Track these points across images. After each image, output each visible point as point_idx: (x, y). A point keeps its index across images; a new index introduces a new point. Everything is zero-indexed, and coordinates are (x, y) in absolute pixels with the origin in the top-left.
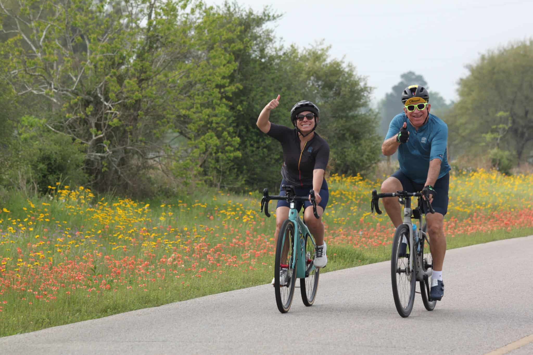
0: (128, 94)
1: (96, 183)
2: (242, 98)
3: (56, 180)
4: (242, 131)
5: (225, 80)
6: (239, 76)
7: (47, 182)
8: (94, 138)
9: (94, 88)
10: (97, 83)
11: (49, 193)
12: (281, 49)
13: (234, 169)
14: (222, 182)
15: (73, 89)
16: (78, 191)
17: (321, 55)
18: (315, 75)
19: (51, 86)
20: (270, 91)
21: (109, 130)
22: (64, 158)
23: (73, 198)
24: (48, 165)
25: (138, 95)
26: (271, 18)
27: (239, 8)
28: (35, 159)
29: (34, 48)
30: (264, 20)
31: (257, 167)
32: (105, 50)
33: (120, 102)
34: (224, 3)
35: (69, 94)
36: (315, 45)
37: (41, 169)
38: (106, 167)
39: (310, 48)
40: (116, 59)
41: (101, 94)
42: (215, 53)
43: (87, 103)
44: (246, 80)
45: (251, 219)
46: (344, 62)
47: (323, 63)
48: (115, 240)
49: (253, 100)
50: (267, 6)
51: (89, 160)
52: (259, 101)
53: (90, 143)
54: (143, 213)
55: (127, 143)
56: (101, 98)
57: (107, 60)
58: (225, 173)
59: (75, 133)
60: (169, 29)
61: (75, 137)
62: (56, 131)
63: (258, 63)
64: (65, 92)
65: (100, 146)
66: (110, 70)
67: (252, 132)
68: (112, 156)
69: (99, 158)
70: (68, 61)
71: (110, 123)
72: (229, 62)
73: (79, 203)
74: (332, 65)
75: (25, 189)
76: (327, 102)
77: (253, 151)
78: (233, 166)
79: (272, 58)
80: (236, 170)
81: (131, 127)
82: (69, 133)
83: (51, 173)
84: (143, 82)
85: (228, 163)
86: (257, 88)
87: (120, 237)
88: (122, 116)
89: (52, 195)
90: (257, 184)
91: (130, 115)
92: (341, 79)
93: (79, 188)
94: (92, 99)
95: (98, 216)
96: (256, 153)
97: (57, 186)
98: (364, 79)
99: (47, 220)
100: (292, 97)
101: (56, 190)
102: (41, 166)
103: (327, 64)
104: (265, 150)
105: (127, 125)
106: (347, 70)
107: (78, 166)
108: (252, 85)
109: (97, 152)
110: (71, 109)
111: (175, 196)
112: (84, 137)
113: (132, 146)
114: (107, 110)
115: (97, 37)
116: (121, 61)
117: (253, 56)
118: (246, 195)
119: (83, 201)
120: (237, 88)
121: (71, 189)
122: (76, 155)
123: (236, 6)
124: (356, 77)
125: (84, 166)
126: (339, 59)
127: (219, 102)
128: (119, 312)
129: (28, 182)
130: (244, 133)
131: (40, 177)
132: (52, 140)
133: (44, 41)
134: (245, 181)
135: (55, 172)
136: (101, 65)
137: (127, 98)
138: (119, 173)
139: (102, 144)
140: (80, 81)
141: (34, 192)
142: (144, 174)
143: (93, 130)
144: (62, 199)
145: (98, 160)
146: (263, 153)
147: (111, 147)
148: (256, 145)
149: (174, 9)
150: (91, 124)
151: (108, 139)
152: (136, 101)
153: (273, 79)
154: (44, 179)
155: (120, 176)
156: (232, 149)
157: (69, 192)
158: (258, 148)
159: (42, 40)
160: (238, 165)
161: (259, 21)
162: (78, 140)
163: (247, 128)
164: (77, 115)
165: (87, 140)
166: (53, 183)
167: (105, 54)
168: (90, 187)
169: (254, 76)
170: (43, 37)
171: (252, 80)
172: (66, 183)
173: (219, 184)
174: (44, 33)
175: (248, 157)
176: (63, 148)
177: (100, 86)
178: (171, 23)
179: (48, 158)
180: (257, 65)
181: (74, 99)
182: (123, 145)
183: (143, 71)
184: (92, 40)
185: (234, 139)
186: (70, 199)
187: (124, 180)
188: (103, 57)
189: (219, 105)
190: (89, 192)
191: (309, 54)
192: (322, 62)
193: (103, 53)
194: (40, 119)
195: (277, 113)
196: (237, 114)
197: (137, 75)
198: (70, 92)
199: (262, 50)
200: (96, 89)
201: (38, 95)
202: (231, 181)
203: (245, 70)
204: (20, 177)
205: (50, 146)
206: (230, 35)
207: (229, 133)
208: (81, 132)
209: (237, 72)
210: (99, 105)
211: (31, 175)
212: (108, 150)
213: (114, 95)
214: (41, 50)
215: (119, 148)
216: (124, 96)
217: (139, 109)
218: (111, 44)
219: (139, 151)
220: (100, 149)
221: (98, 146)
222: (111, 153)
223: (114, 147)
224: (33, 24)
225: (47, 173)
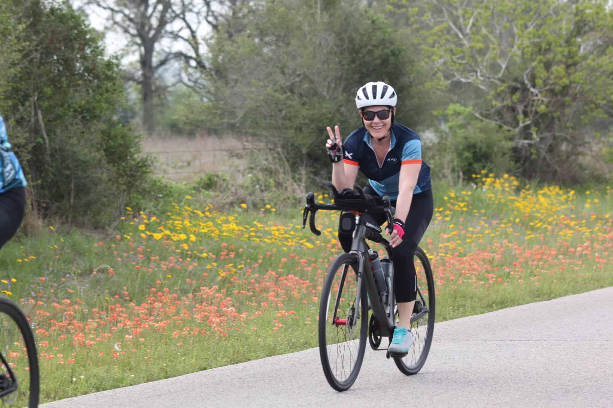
0: (555, 81)
1: (524, 171)
3: (481, 168)
7: (472, 170)
8: (521, 125)
9: (521, 75)
10: (524, 69)
11: (472, 182)
15: (500, 76)
16: (503, 179)
19: (477, 74)
21: (537, 117)
22: (489, 146)
23: (497, 186)
24: (473, 153)
25: (565, 81)
28: (461, 147)
29: (461, 36)
32: (531, 36)
33: (547, 88)
35: (496, 81)
37: (466, 158)
38: (535, 154)
40: (543, 45)
41: (529, 81)
43: (514, 90)
48: (532, 228)
51: (516, 148)
53: (517, 130)
54: (567, 200)
55: (555, 129)
56: (527, 85)
57: (533, 46)
59: (502, 120)
60: (597, 13)
61: (502, 124)
62: (483, 118)
64: (492, 79)
65: (528, 133)
66: (536, 57)
68: (540, 143)
69: (527, 145)
70: (494, 49)
71: (538, 110)
73: (503, 190)
75: (450, 178)
81: (559, 113)
82: (496, 120)
83: (476, 161)
84: (571, 67)
87: (538, 225)
88: (549, 103)
89: (476, 183)
91: (557, 101)
93: (502, 177)
94: (519, 86)
95: (518, 204)
97: (481, 174)
99: (465, 209)
101: (481, 178)
102: (467, 154)
105: (555, 112)
107: (504, 154)
109: (525, 139)
110: (498, 95)
111: (605, 182)
112: (511, 124)
113: (560, 132)
114: (534, 96)
115: (525, 23)
116: (547, 47)
119: (507, 189)
121: (495, 177)
122: (502, 143)
125: (511, 154)
129: (453, 170)
131: (465, 165)
132: (477, 128)
133: (471, 29)
135: (481, 160)
136: (529, 51)
137: (554, 84)
138: (548, 160)
139: (530, 131)
140: (507, 68)
141: (458, 181)
142: (574, 160)
143: (521, 117)
144: (486, 187)
145: (526, 147)
147: (539, 133)
150: (518, 111)
151: (535, 126)
152: (564, 87)
154: (470, 168)
155: (548, 164)
157: (493, 180)
159: (469, 27)
162: (505, 127)
164: (503, 103)
165: (514, 128)
166: (477, 172)
167: (531, 41)
168: (518, 175)
170: (470, 25)
172: (491, 171)
174: (471, 21)
176: (488, 136)
177: (527, 72)
179: (474, 146)
181: (501, 86)
182: (550, 131)
183: (569, 56)
184: (519, 27)
186: (494, 187)
187: (553, 168)
188: (529, 44)
190: (513, 180)
193: (529, 39)
194: (467, 107)
197: (565, 60)
198: (496, 79)
200: (523, 77)
201: (466, 83)
204: (446, 166)
205: (475, 134)
208: (509, 119)
210: (526, 92)
211: (456, 163)
212: (535, 137)
213: (541, 81)
214: (468, 37)
215: (547, 134)
216: (551, 82)
217: (567, 94)
218: (538, 30)
219: (568, 137)
220: (528, 136)
221: (526, 133)
222: (538, 139)
223: (541, 134)
224: (460, 12)
225: (472, 161)
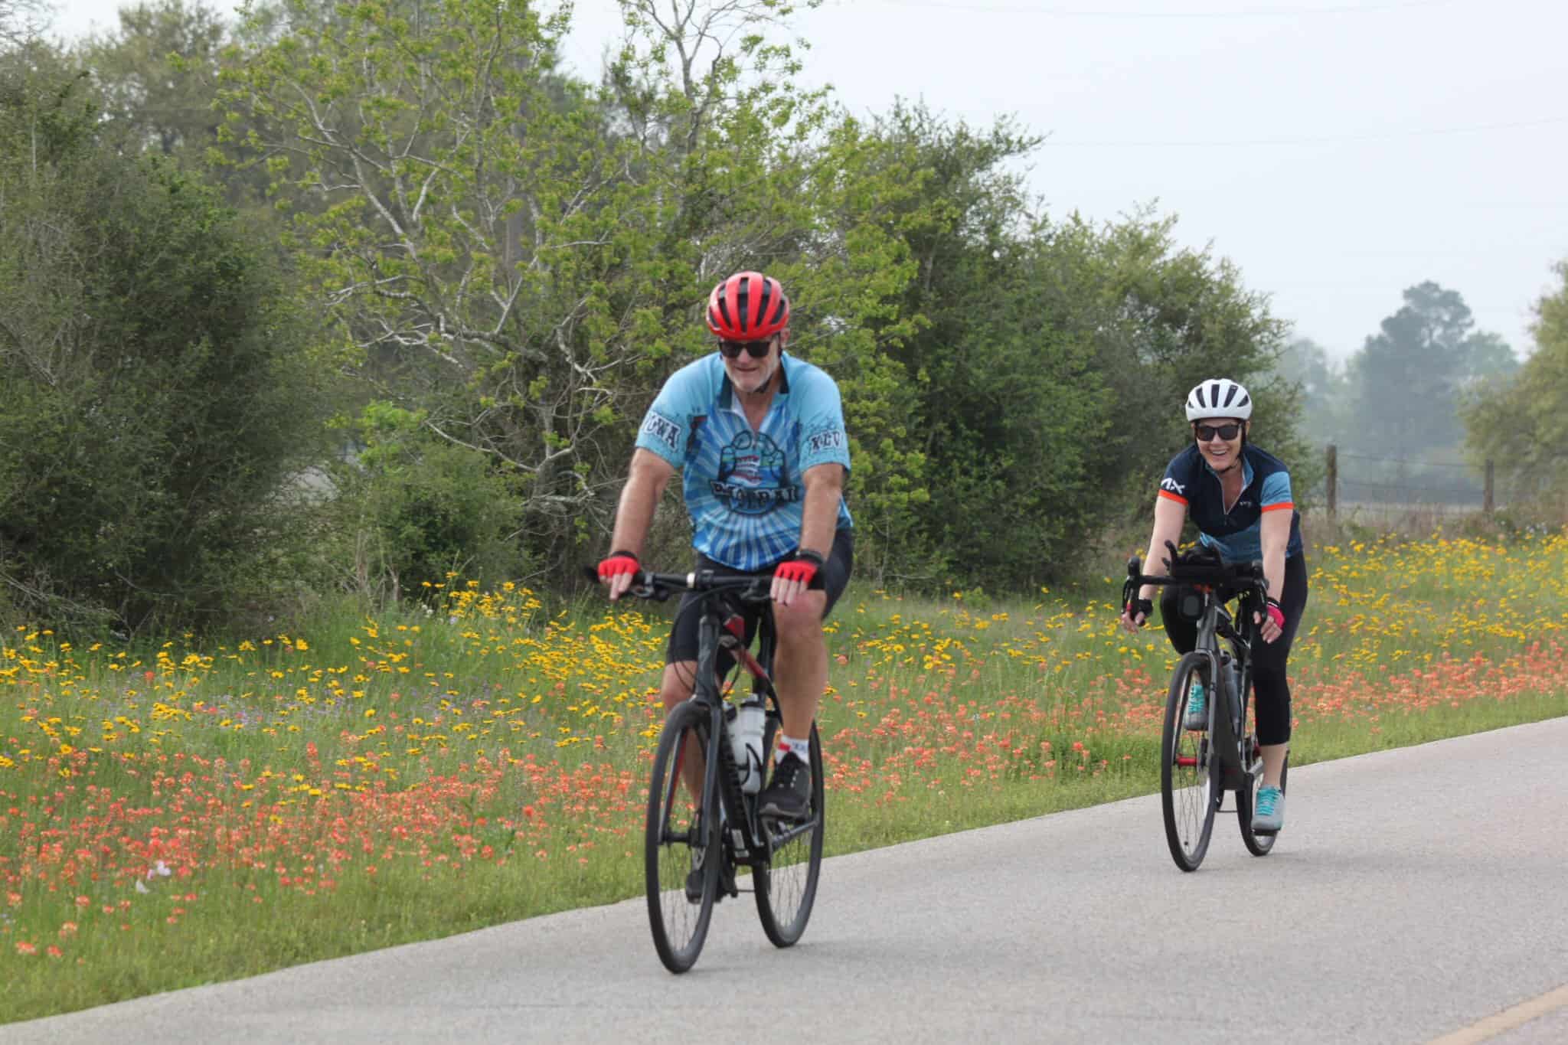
0: (637, 345)
1: (556, 572)
2: (940, 351)
3: (447, 564)
4: (941, 434)
5: (888, 307)
6: (932, 295)
7: (425, 570)
8: (550, 457)
9: (549, 329)
10: (558, 316)
11: (424, 600)
12: (1042, 227)
13: (920, 532)
14: (889, 568)
15: (496, 331)
16: (502, 594)
17: (1152, 239)
18: (1133, 290)
19: (438, 326)
20: (1013, 332)
21: (587, 436)
22: (466, 510)
23: (487, 610)
24: (427, 527)
25: (661, 346)
26: (1015, 147)
27: (932, 122)
28: (396, 511)
29: (398, 230)
30: (995, 152)
31: (979, 529)
32: (577, 232)
33: (614, 363)
34: (893, 109)
35: (487, 345)
36: (1134, 217)
37: (409, 538)
38: (583, 530)
39: (1124, 222)
40: (605, 254)
41: (566, 344)
42: (856, 237)
43: (531, 368)
44: (951, 305)
45: (946, 662)
46: (1209, 259)
47: (1157, 261)
49: (968, 357)
50: (1004, 117)
51: (537, 513)
52: (983, 358)
53: (539, 469)
56: (565, 355)
57: (581, 257)
58: (898, 542)
59: (501, 445)
60: (742, 177)
61: (501, 455)
62: (452, 439)
63: (979, 260)
64: (476, 340)
65: (566, 476)
66: (589, 283)
67: (967, 437)
68: (595, 503)
69: (563, 509)
70: (481, 263)
71: (594, 417)
72: (899, 260)
73: (503, 624)
74: (1177, 267)
75: (367, 589)
76: (1168, 359)
77: (968, 488)
78: (918, 524)
79: (1017, 249)
80: (925, 535)
82: (485, 445)
83: (434, 547)
84: (676, 312)
85: (904, 518)
86: (978, 325)
88: (621, 400)
89: (434, 606)
90: (979, 570)
91: (640, 398)
92: (1201, 300)
93: (500, 586)
94: (545, 357)
95: (539, 658)
96: (978, 490)
97: (447, 581)
98: (1262, 301)
99: (403, 669)
100: (1070, 347)
101: (445, 591)
102: (410, 529)
103: (1165, 263)
104: (999, 483)
106: (1216, 277)
107: (505, 530)
108: (964, 318)
109: (558, 493)
110: (492, 381)
112: (523, 455)
114: (582, 384)
115: (560, 198)
116: (616, 260)
117: (970, 243)
118: (949, 598)
119: (513, 620)
120: (918, 324)
121: (482, 590)
122: (501, 502)
123: (924, 116)
124: (1242, 296)
125: (522, 529)
126: (1196, 251)
127: (872, 362)
128: (502, 920)
129: (375, 570)
130: (945, 439)
131: (406, 558)
132: (436, 464)
133: (423, 211)
134: (948, 562)
136: (568, 270)
137: (634, 352)
139: (570, 472)
140: (514, 311)
141: (388, 597)
142: (682, 546)
143: (549, 435)
144: (456, 614)
145: (560, 513)
146: (995, 492)
147: (593, 477)
148: (975, 471)
149: (757, 128)
150: (542, 421)
151: (584, 459)
152: (657, 361)
153: (1020, 302)
154: (417, 564)
156: (906, 481)
157: (476, 596)
158: (981, 478)
159: (417, 207)
160: (931, 522)
161: (984, 156)
162: (509, 463)
163: (953, 427)
164: (505, 400)
165: (531, 463)
166: (439, 573)
167: (576, 243)
168: (539, 582)
169: (970, 295)
170: (421, 200)
171: (966, 304)
172: (470, 571)
173: (881, 571)
174: (424, 192)
175: (956, 502)
176: (465, 485)
177: (564, 323)
178: (750, 163)
179: (429, 509)
180: (978, 269)
181: (500, 359)
183: (674, 282)
184: (545, 207)
185: (910, 455)
186: (479, 614)
188: (570, 251)
189: (872, 370)
190: (527, 596)
191: (1121, 238)
192: (1154, 257)
194: (411, 410)
195: (1028, 390)
196: (926, 393)
197: (659, 293)
198: (486, 340)
199: (992, 229)
200: (555, 335)
201: (410, 347)
202: (913, 565)
203: (947, 279)
204: (356, 558)
205: (433, 479)
206: (899, 191)
207: (896, 440)
208: (518, 442)
209: (927, 286)
210: (561, 373)
211: (382, 552)
212: (585, 488)
213: (602, 346)
214: (415, 234)
215: (615, 481)
216: (624, 348)
218: (592, 217)
220: (565, 486)
221: (560, 476)
222: (591, 494)
223: (599, 479)
224: (396, 168)
225: (423, 547)
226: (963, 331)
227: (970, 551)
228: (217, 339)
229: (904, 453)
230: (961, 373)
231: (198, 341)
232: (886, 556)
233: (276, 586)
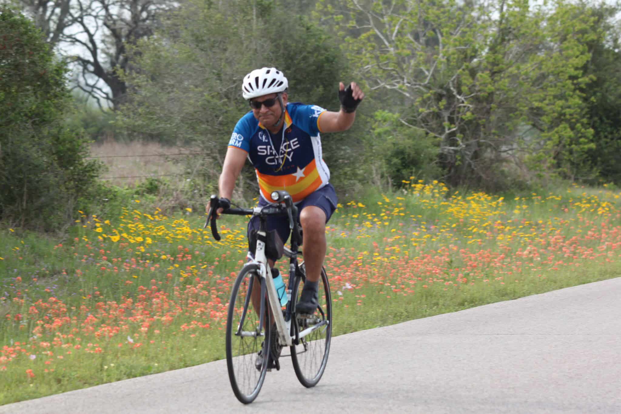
0: (481, 87)
1: (450, 177)
3: (410, 174)
4: (596, 122)
5: (578, 72)
6: (592, 67)
7: (401, 176)
8: (447, 132)
9: (447, 81)
10: (449, 76)
11: (404, 188)
13: (588, 160)
14: (576, 175)
15: (426, 83)
16: (432, 185)
19: (404, 80)
21: (462, 124)
22: (418, 152)
23: (427, 192)
24: (402, 159)
25: (490, 88)
28: (389, 153)
29: (387, 43)
30: (617, 10)
31: (611, 159)
32: (457, 43)
33: (472, 95)
35: (422, 88)
37: (395, 164)
38: (460, 160)
40: (469, 52)
41: (454, 88)
42: (568, 44)
43: (439, 97)
44: (600, 70)
45: (607, 210)
48: (469, 233)
49: (607, 91)
51: (442, 154)
52: (613, 92)
53: (443, 137)
54: (497, 206)
55: (480, 136)
56: (453, 92)
57: (459, 53)
58: (579, 164)
59: (428, 127)
60: (521, 21)
61: (428, 131)
62: (409, 125)
63: (611, 53)
64: (417, 86)
66: (462, 64)
67: (606, 123)
68: (465, 150)
69: (452, 152)
70: (421, 55)
71: (464, 117)
72: (582, 53)
73: (433, 196)
75: (379, 183)
77: (607, 143)
78: (587, 157)
80: (590, 162)
81: (484, 120)
82: (422, 127)
83: (405, 167)
84: (496, 74)
85: (582, 155)
86: (611, 79)
87: (475, 230)
88: (475, 109)
89: (406, 189)
90: (611, 176)
91: (483, 108)
93: (431, 183)
94: (444, 93)
95: (452, 210)
96: (610, 144)
97: (410, 180)
99: (402, 214)
101: (410, 184)
102: (395, 160)
105: (480, 119)
107: (431, 160)
108: (605, 76)
109: (451, 146)
110: (424, 103)
111: (529, 188)
112: (437, 131)
113: (485, 139)
114: (460, 103)
115: (449, 30)
116: (473, 54)
117: (607, 46)
118: (601, 187)
119: (437, 195)
120: (591, 79)
121: (424, 183)
122: (430, 149)
125: (437, 160)
127: (571, 93)
129: (382, 176)
130: (597, 124)
131: (394, 171)
132: (405, 135)
133: (396, 36)
134: (600, 172)
135: (409, 166)
136: (454, 58)
137: (479, 91)
138: (473, 167)
139: (455, 138)
140: (433, 75)
141: (388, 187)
142: (497, 167)
143: (446, 124)
144: (416, 193)
145: (451, 154)
146: (618, 145)
147: (464, 140)
148: (610, 136)
150: (444, 117)
151: (461, 133)
152: (489, 94)
154: (399, 174)
155: (473, 170)
156: (586, 140)
157: (423, 186)
158: (612, 139)
159: (394, 34)
160: (592, 156)
161: (612, 11)
162: (432, 134)
163: (601, 119)
164: (430, 109)
165: (440, 134)
166: (406, 177)
167: (458, 48)
168: (443, 181)
169: (607, 67)
170: (396, 31)
171: (606, 70)
172: (420, 177)
173: (573, 176)
174: (397, 28)
175: (602, 148)
176: (416, 142)
177: (452, 79)
179: (402, 153)
180: (610, 56)
181: (427, 93)
182: (476, 138)
183: (495, 63)
184: (444, 34)
185: (588, 130)
186: (424, 193)
187: (478, 174)
189: (572, 96)
190: (443, 186)
193: (455, 46)
194: (394, 114)
196: (590, 106)
197: (490, 67)
198: (423, 86)
199: (615, 40)
200: (449, 84)
201: (391, 90)
202: (585, 173)
203: (598, 61)
204: (374, 172)
205: (404, 140)
206: (583, 26)
207: (583, 124)
208: (434, 126)
209: (590, 63)
210: (451, 99)
211: (385, 169)
212: (461, 144)
213: (466, 88)
214: (393, 45)
215: (472, 141)
216: (477, 89)
217: (492, 102)
218: (463, 37)
219: (493, 144)
220: (453, 143)
221: (451, 139)
222: (464, 146)
223: (467, 140)
224: (386, 19)
225: (400, 167)
226: (604, 81)
227: (607, 168)
228: (325, 87)
229: (586, 129)
230: (604, 98)
231: (318, 87)
232: (575, 170)
233: (346, 182)
